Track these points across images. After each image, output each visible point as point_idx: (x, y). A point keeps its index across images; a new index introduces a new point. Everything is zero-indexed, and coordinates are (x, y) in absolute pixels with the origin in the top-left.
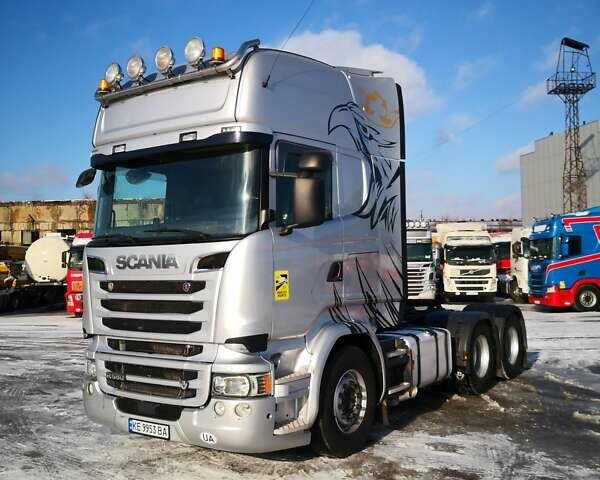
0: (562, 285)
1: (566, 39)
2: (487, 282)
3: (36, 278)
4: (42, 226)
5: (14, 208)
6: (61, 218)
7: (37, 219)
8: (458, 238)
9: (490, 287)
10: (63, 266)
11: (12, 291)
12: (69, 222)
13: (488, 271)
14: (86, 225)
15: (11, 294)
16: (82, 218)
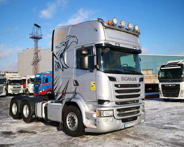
0: (43, 90)
1: (35, 24)
8: (13, 78)
9: (21, 92)
13: (21, 87)
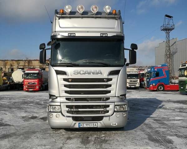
0: (154, 84)
1: (166, 15)
2: (137, 84)
3: (15, 81)
4: (14, 67)
5: (6, 62)
6: (20, 65)
7: (13, 65)
8: (130, 72)
10: (23, 78)
11: (8, 85)
12: (22, 66)
13: (137, 81)
14: (27, 67)
15: (8, 86)
16: (26, 65)
